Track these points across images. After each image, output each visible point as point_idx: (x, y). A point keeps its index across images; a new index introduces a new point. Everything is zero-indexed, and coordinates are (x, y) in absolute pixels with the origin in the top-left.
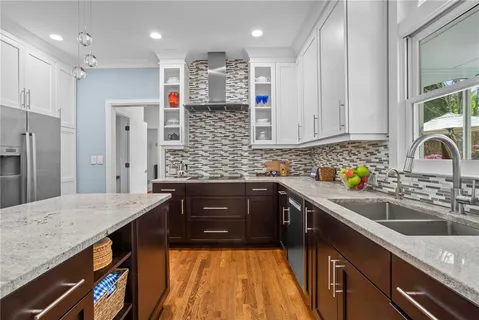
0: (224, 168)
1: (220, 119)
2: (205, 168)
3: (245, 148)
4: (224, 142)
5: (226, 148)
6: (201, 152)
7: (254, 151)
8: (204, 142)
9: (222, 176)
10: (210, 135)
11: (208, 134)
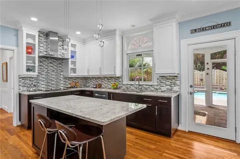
0: (53, 86)
1: (51, 62)
2: (43, 86)
3: (62, 76)
4: (52, 73)
5: (53, 76)
6: (41, 78)
7: (65, 78)
8: (43, 73)
9: (52, 89)
10: (46, 70)
11: (44, 69)
